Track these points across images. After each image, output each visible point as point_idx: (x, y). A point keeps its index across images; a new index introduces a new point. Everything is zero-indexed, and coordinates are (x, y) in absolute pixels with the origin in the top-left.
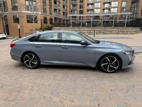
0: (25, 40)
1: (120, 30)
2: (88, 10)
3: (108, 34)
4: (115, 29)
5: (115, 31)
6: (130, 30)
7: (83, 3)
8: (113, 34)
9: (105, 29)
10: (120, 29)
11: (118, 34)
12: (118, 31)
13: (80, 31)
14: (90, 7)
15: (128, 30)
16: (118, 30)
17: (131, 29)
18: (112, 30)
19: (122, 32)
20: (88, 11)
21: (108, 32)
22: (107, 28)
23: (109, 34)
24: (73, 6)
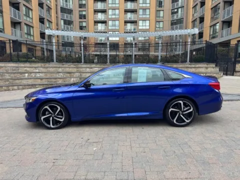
2: (96, 22)
7: (85, 18)
13: (80, 72)
14: (100, 16)
15: (197, 70)
20: (96, 24)
24: (65, 23)
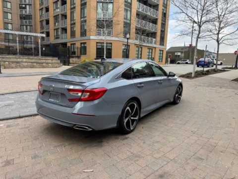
0: (117, 78)
1: (33, 61)
3: (12, 68)
4: (24, 59)
5: (25, 62)
6: (50, 61)
8: (24, 67)
9: (3, 58)
10: (34, 59)
11: (32, 67)
12: (32, 63)
15: (47, 61)
16: (31, 61)
17: (52, 60)
18: (19, 60)
19: (38, 64)
21: (13, 65)
22: (8, 57)
23: (16, 67)
